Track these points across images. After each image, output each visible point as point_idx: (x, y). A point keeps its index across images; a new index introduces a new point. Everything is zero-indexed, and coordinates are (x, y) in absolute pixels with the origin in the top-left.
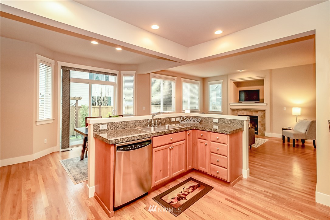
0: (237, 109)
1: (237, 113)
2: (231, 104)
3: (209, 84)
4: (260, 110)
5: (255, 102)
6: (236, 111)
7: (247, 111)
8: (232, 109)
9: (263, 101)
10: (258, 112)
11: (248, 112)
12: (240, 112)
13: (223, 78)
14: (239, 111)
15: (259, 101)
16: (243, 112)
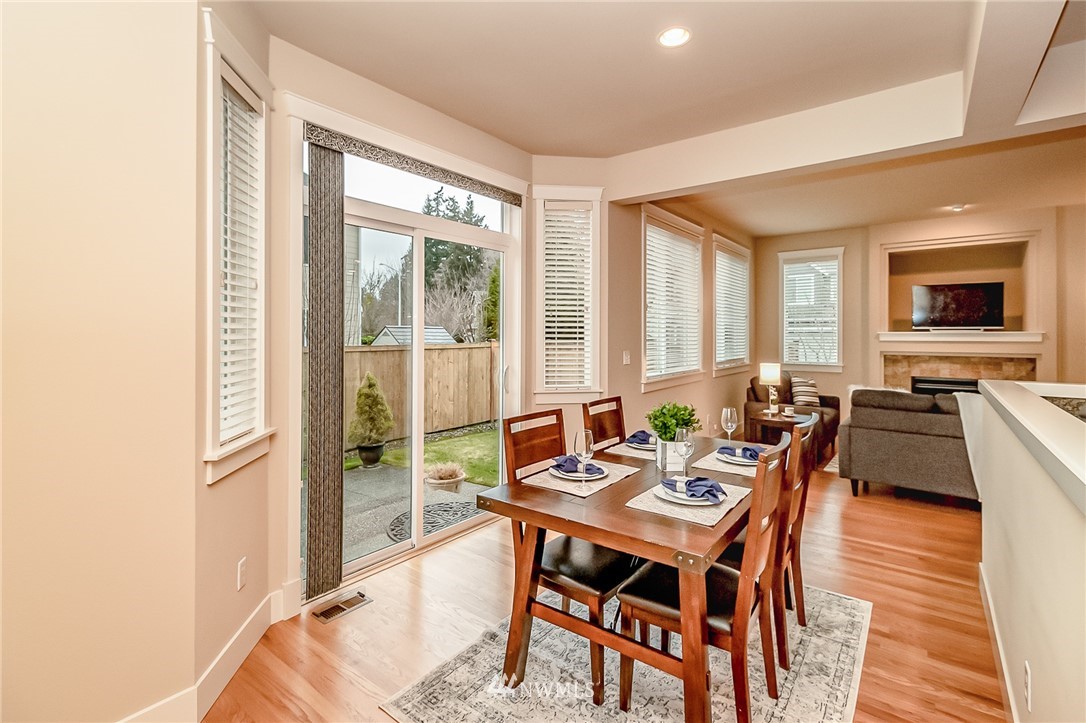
0: (909, 356)
1: (910, 372)
2: (882, 339)
3: (781, 262)
4: (1011, 360)
5: (983, 328)
6: (905, 364)
7: (954, 363)
8: (885, 356)
9: (1019, 324)
10: (1004, 367)
11: (958, 366)
12: (924, 366)
13: (848, 236)
14: (918, 362)
15: (1002, 325)
16: (934, 365)
